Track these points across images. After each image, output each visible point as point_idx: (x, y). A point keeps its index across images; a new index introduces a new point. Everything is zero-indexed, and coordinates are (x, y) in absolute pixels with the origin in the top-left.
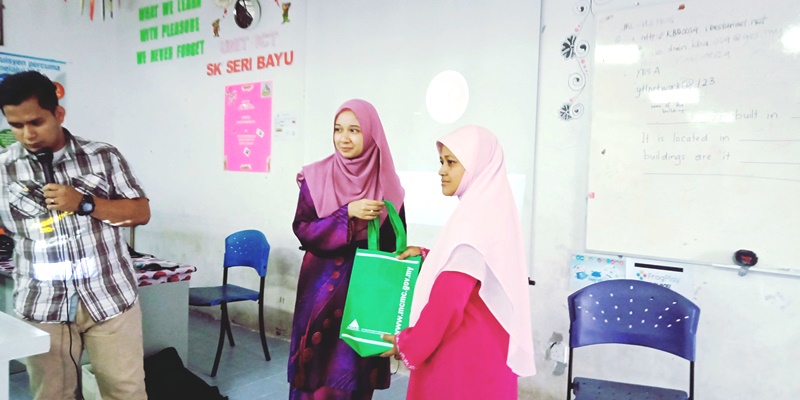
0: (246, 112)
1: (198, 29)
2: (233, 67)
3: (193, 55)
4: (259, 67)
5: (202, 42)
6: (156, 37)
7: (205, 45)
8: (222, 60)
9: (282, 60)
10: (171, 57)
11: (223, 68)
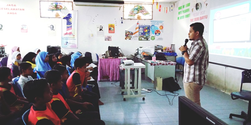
1: (189, 11)
3: (188, 17)
5: (190, 14)
6: (181, 13)
7: (190, 15)
9: (205, 18)
10: (184, 18)
11: (193, 20)
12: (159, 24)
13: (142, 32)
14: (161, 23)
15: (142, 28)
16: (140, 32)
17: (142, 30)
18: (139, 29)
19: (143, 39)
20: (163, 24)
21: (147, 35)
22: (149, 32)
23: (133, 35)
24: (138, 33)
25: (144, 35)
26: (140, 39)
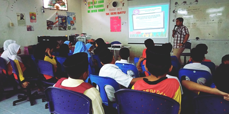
0: (115, 22)
1: (103, 7)
2: (112, 14)
3: (102, 11)
4: (118, 14)
6: (93, 8)
8: (110, 12)
9: (123, 13)
10: (97, 12)
11: (110, 14)
12: (73, 15)
13: (61, 22)
14: (74, 14)
17: (61, 20)
18: (58, 19)
19: (62, 28)
20: (75, 16)
21: (65, 25)
22: (66, 22)
23: (54, 25)
24: (58, 23)
25: (62, 25)
26: (60, 29)
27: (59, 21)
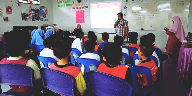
0: (80, 15)
1: (70, 2)
2: (77, 8)
3: (69, 6)
4: (82, 8)
5: (71, 4)
6: (62, 3)
8: (75, 7)
9: (86, 7)
10: (65, 6)
11: (75, 8)
13: (34, 14)
14: (45, 8)
15: (34, 11)
16: (32, 14)
19: (35, 20)
20: (47, 9)
21: (38, 17)
22: (39, 14)
23: (28, 17)
24: (31, 15)
25: (36, 17)
26: (33, 20)
27: (32, 13)
